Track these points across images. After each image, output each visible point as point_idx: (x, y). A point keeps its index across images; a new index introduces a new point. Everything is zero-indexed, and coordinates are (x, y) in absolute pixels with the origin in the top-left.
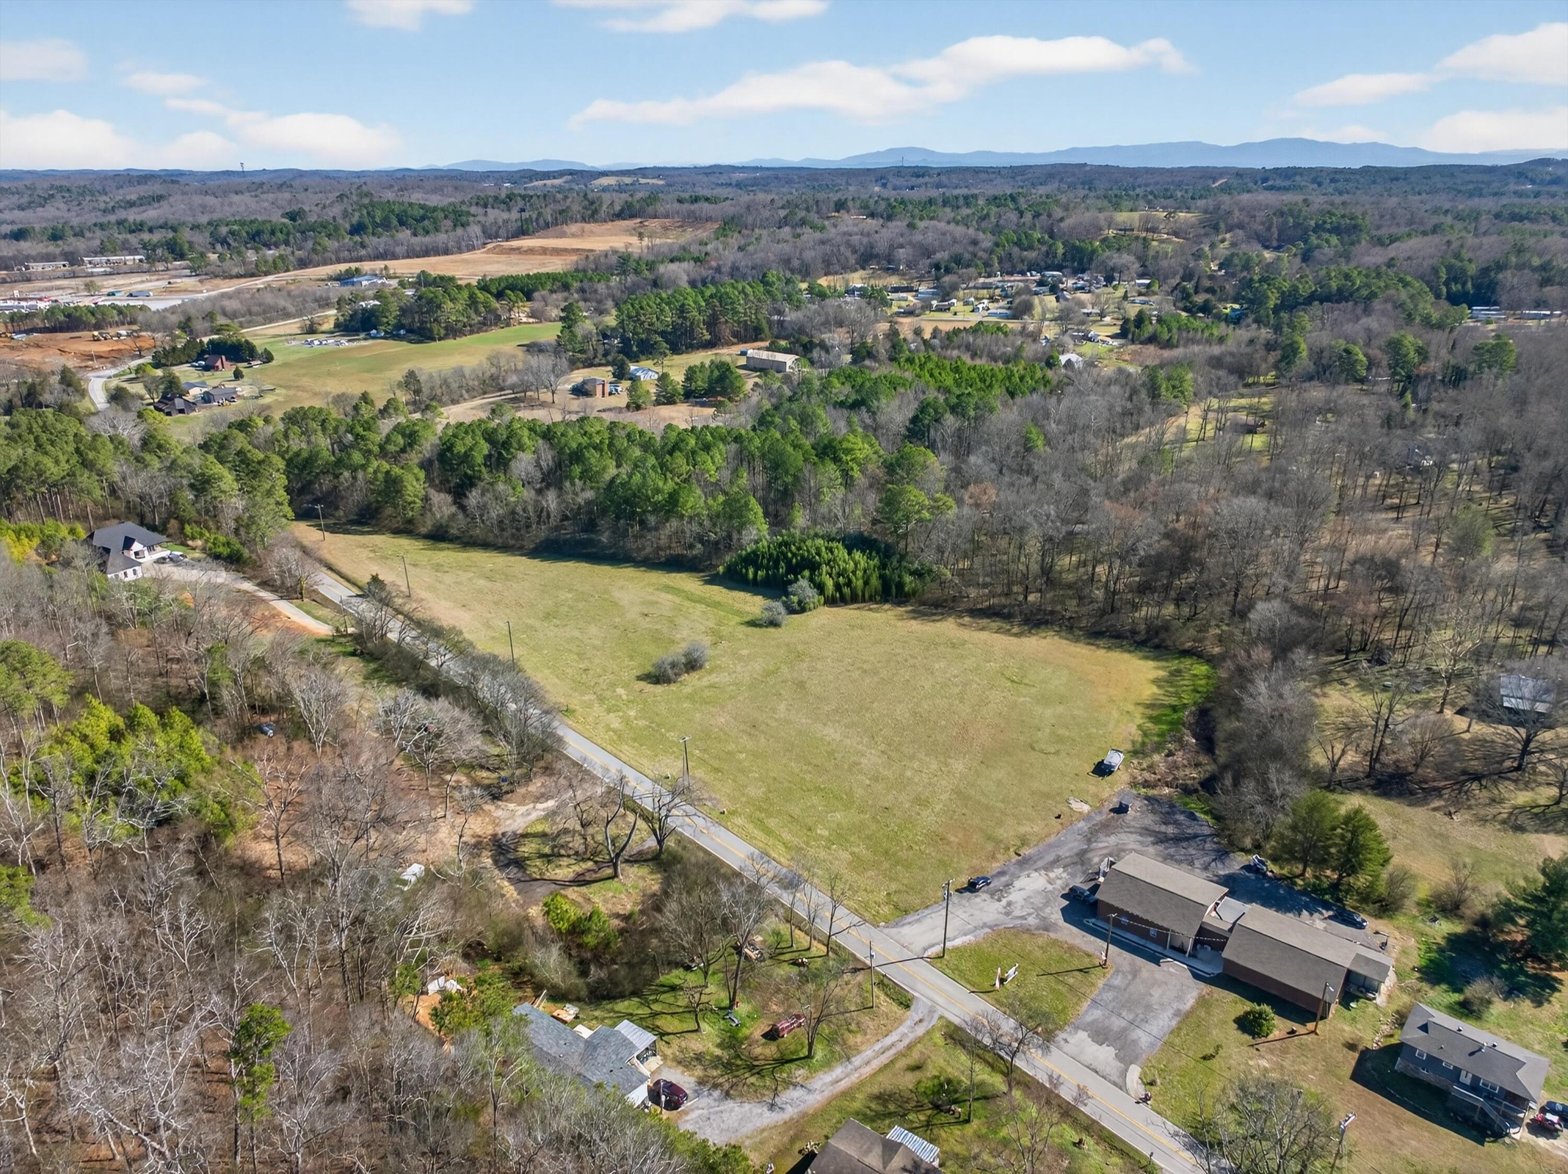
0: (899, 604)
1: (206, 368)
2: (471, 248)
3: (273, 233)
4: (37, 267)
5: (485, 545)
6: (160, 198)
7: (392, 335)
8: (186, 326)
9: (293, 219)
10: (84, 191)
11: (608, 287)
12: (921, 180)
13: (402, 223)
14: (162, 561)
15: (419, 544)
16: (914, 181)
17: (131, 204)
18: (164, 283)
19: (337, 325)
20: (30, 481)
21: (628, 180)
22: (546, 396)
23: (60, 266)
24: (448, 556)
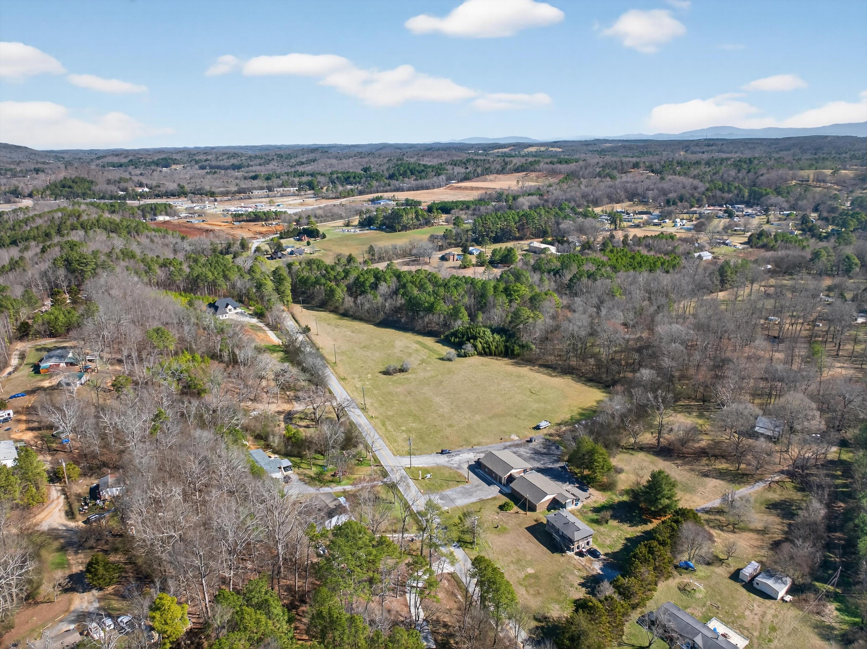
0: (511, 359)
1: (298, 240)
2: (439, 186)
3: (354, 178)
4: (256, 192)
5: (361, 319)
6: (314, 161)
7: (380, 228)
8: (298, 222)
9: (365, 171)
10: (289, 157)
11: (487, 209)
12: (711, 148)
13: (412, 173)
14: (237, 313)
15: (336, 317)
16: (706, 149)
17: (302, 163)
18: (301, 201)
19: (360, 223)
20: (202, 280)
21: (543, 149)
22: (427, 260)
23: (264, 192)
24: (346, 322)
